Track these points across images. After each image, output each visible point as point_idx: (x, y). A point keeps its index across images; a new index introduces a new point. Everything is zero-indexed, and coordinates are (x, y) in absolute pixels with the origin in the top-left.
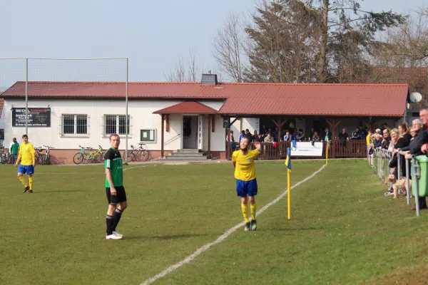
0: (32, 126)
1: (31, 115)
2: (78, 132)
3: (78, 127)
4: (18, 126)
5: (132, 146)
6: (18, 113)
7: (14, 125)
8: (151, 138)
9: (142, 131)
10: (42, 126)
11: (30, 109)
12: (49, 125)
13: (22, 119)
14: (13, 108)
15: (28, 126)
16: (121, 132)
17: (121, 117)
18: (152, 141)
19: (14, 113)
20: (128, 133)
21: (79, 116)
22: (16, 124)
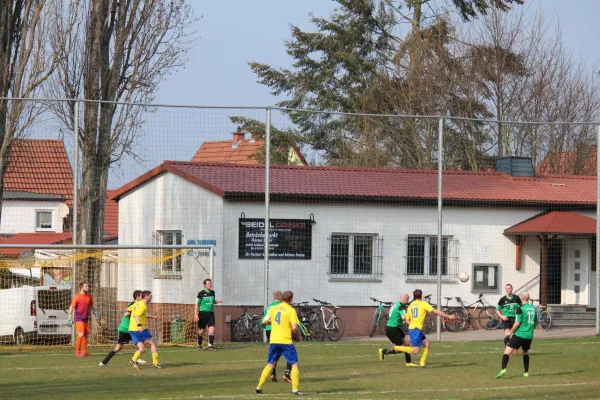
0: (278, 258)
1: (275, 235)
2: (356, 271)
3: (356, 260)
4: (250, 257)
5: (458, 299)
6: (252, 230)
7: (242, 255)
8: (491, 283)
9: (477, 268)
10: (295, 258)
11: (273, 221)
12: (308, 256)
13: (258, 243)
14: (241, 220)
15: (270, 258)
16: (433, 271)
17: (433, 239)
18: (492, 288)
19: (243, 230)
20: (444, 272)
21: (358, 237)
22: (247, 254)
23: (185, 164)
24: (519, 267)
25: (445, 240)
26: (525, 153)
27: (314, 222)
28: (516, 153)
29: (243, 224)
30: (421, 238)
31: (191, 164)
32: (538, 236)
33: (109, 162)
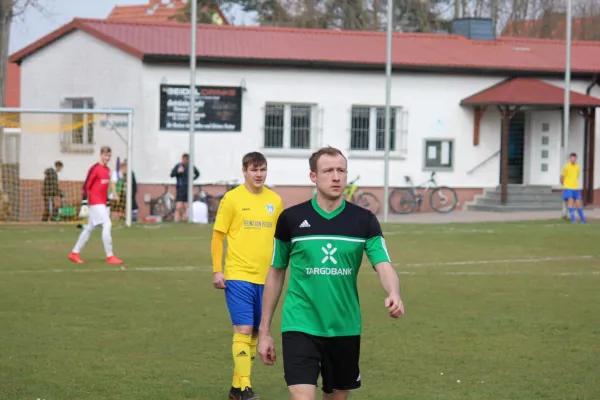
0: (203, 130)
1: (201, 104)
2: (293, 144)
3: (293, 133)
4: (172, 129)
5: (408, 179)
6: (174, 98)
7: (163, 126)
8: (445, 160)
9: (429, 143)
10: (224, 130)
11: (200, 88)
12: (238, 128)
13: (181, 112)
14: (162, 86)
15: (197, 130)
16: (380, 145)
17: (381, 110)
18: (445, 166)
19: (164, 97)
20: (392, 147)
21: (295, 107)
22: (169, 125)
23: (99, 22)
24: (476, 142)
25: (393, 110)
26: (486, 14)
27: (245, 89)
28: (475, 13)
29: (164, 90)
30: (367, 109)
31: (105, 22)
32: (499, 107)
33: (11, 15)
